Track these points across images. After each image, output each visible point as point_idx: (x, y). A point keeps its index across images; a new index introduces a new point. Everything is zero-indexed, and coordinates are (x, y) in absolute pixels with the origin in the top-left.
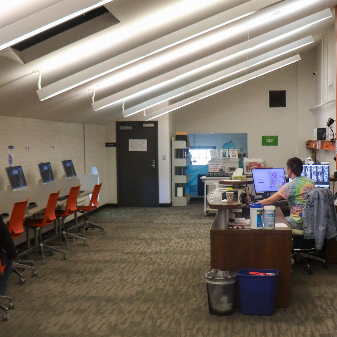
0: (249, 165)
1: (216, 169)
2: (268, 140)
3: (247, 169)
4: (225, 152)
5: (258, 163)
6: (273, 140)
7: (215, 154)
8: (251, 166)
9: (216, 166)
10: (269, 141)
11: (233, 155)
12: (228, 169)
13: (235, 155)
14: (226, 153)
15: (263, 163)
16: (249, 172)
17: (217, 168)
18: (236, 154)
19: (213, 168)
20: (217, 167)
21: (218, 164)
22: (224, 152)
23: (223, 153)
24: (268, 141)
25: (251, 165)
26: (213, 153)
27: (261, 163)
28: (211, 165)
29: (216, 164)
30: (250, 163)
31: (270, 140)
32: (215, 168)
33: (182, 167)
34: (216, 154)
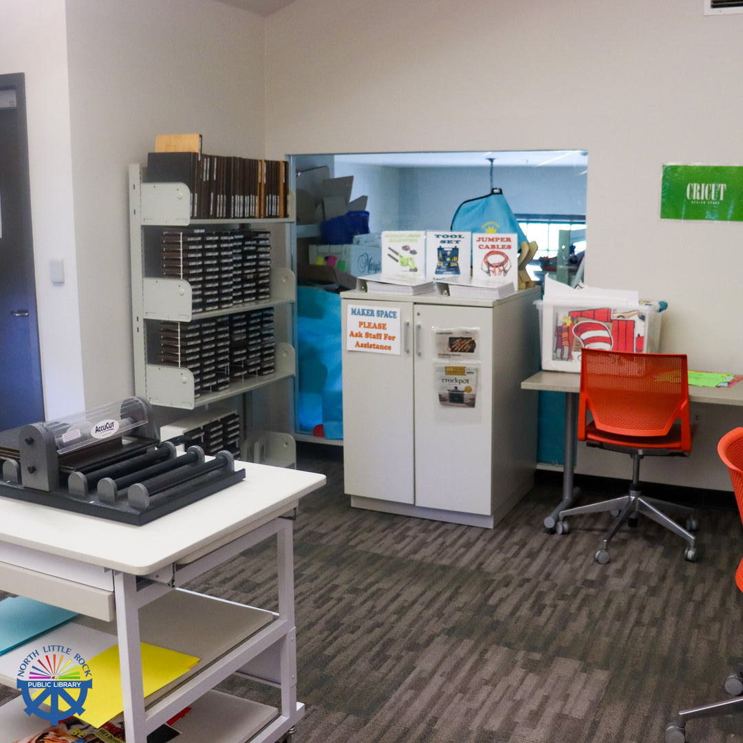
0: (569, 323)
1: (379, 336)
2: (696, 186)
3: (559, 345)
4: (453, 245)
5: (614, 316)
6: (722, 187)
7: (406, 254)
8: (581, 329)
9: (376, 320)
10: (697, 192)
11: (489, 265)
12: (439, 344)
13: (502, 264)
14: (455, 251)
15: (643, 318)
16: (570, 357)
17: (381, 331)
18: (507, 259)
19: (363, 331)
20: (383, 326)
21: (388, 310)
22: (448, 247)
23: (440, 249)
24: (696, 196)
25: (582, 321)
26: (399, 249)
27: (636, 318)
28: (353, 312)
29: (380, 314)
30: (576, 314)
31: (705, 188)
32: (374, 332)
33: (174, 324)
34: (414, 252)
